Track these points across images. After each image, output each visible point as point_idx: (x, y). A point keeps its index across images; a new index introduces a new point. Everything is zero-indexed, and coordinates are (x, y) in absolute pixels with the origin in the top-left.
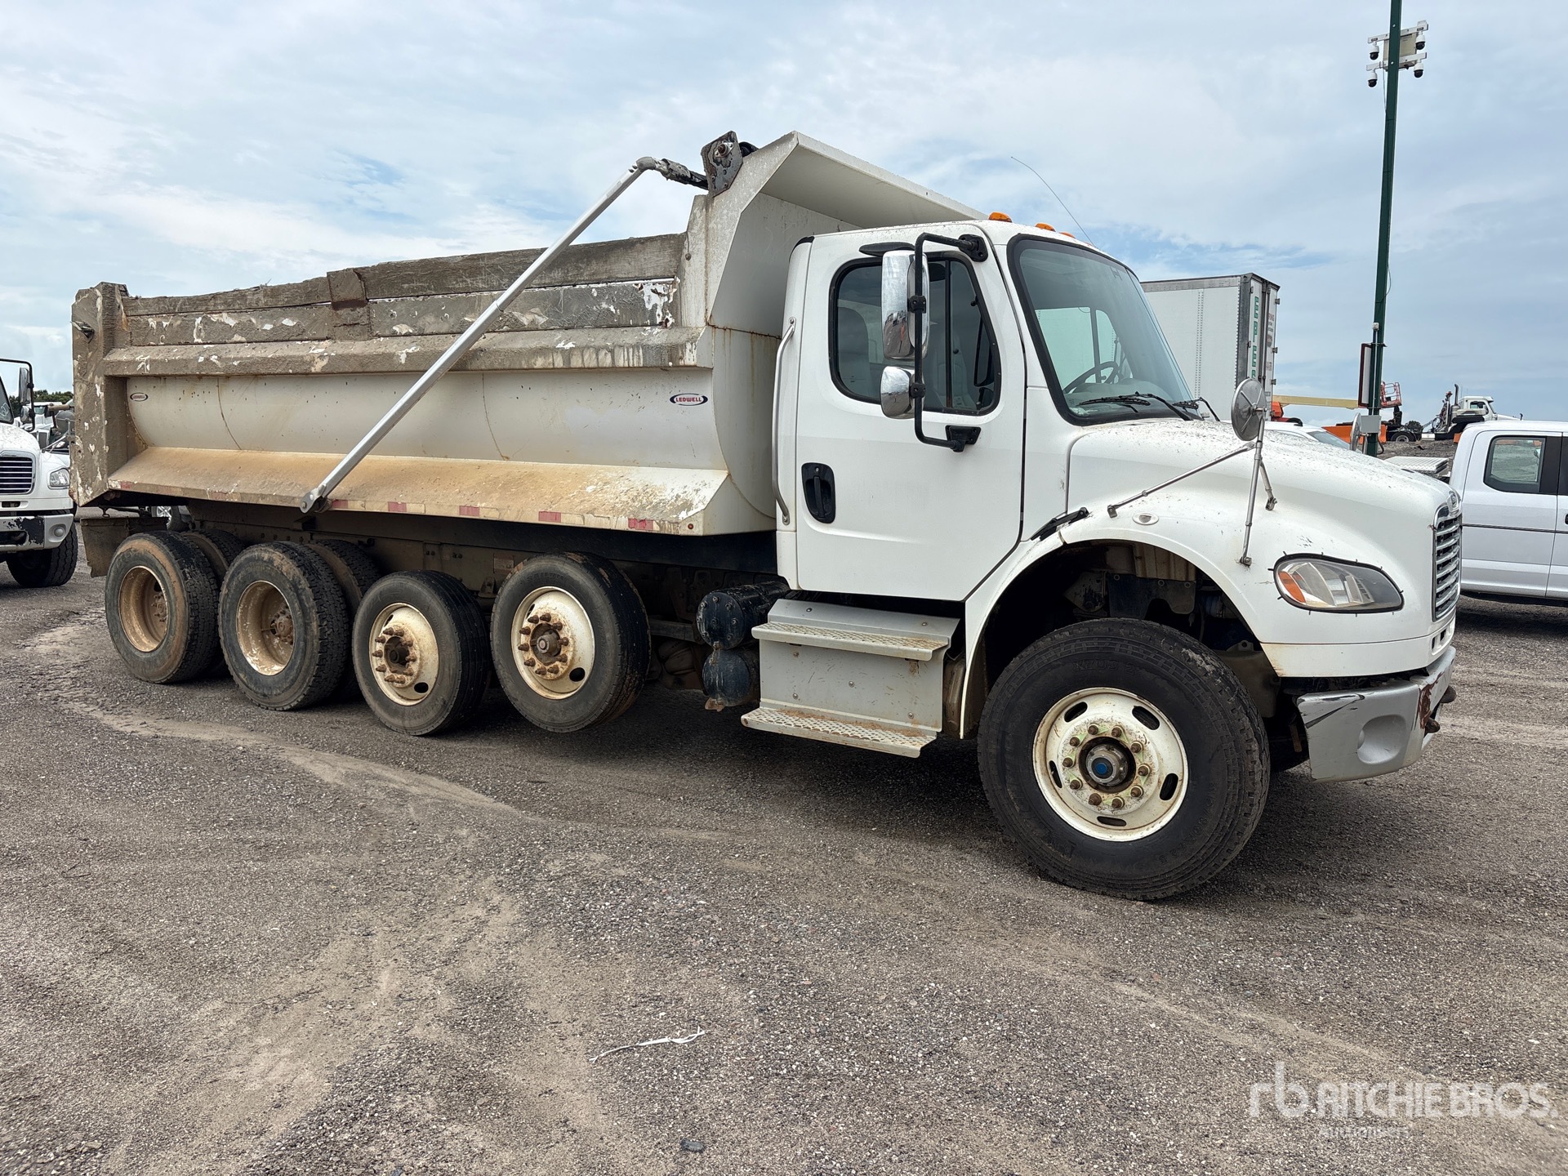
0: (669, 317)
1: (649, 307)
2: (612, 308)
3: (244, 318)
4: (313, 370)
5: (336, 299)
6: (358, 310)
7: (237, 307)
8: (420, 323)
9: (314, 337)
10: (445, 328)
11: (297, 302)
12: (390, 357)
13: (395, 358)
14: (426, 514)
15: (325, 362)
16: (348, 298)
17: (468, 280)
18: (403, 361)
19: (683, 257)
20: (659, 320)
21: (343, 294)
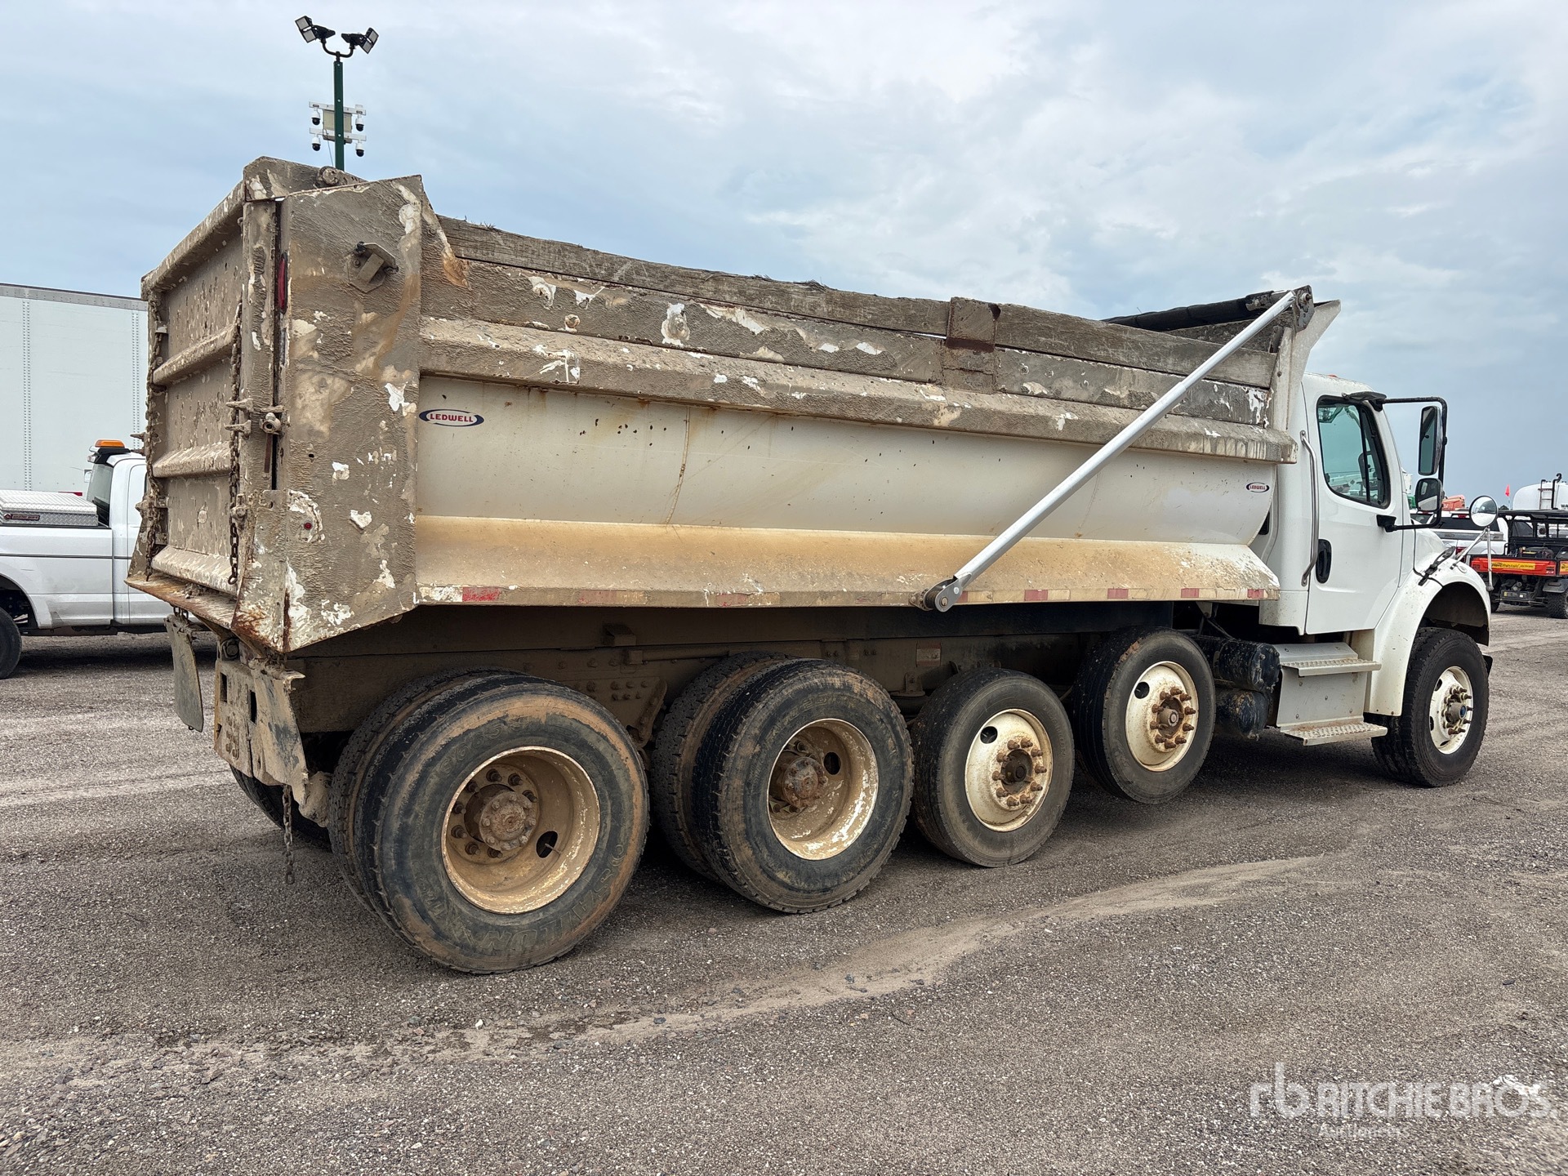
0: (1265, 420)
1: (1252, 409)
2: (1227, 404)
3: (784, 326)
4: (936, 423)
5: (955, 334)
6: (983, 354)
7: (768, 305)
8: (1057, 385)
9: (909, 376)
10: (1084, 396)
11: (890, 324)
12: (1044, 420)
13: (1050, 423)
14: (1072, 600)
15: (956, 415)
16: (972, 337)
17: (1110, 350)
18: (1060, 428)
19: (1276, 374)
20: (1258, 421)
21: (965, 330)
